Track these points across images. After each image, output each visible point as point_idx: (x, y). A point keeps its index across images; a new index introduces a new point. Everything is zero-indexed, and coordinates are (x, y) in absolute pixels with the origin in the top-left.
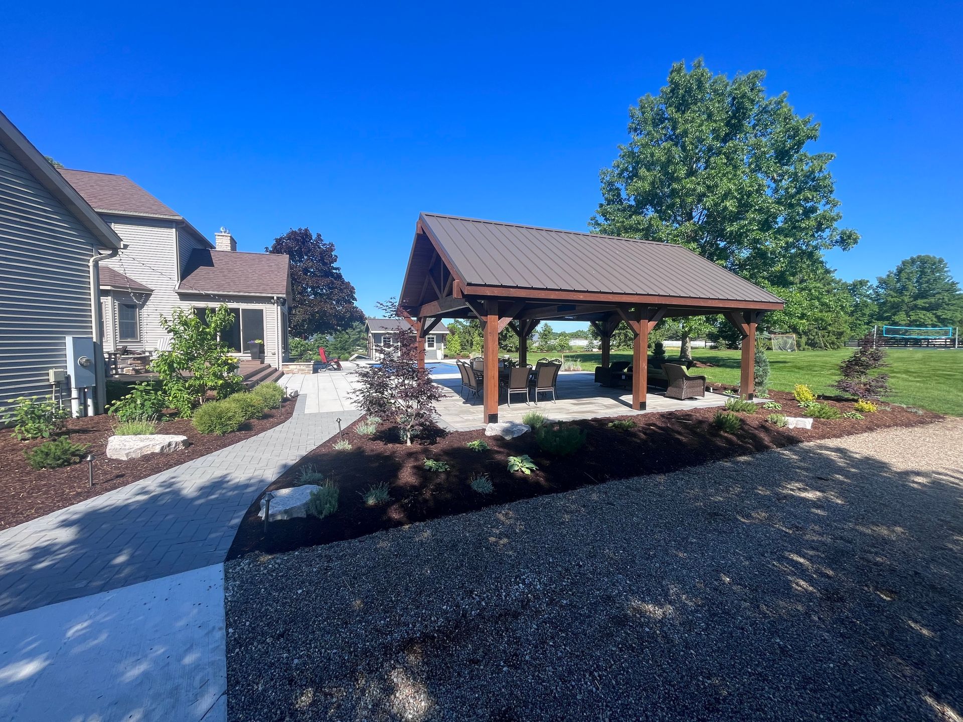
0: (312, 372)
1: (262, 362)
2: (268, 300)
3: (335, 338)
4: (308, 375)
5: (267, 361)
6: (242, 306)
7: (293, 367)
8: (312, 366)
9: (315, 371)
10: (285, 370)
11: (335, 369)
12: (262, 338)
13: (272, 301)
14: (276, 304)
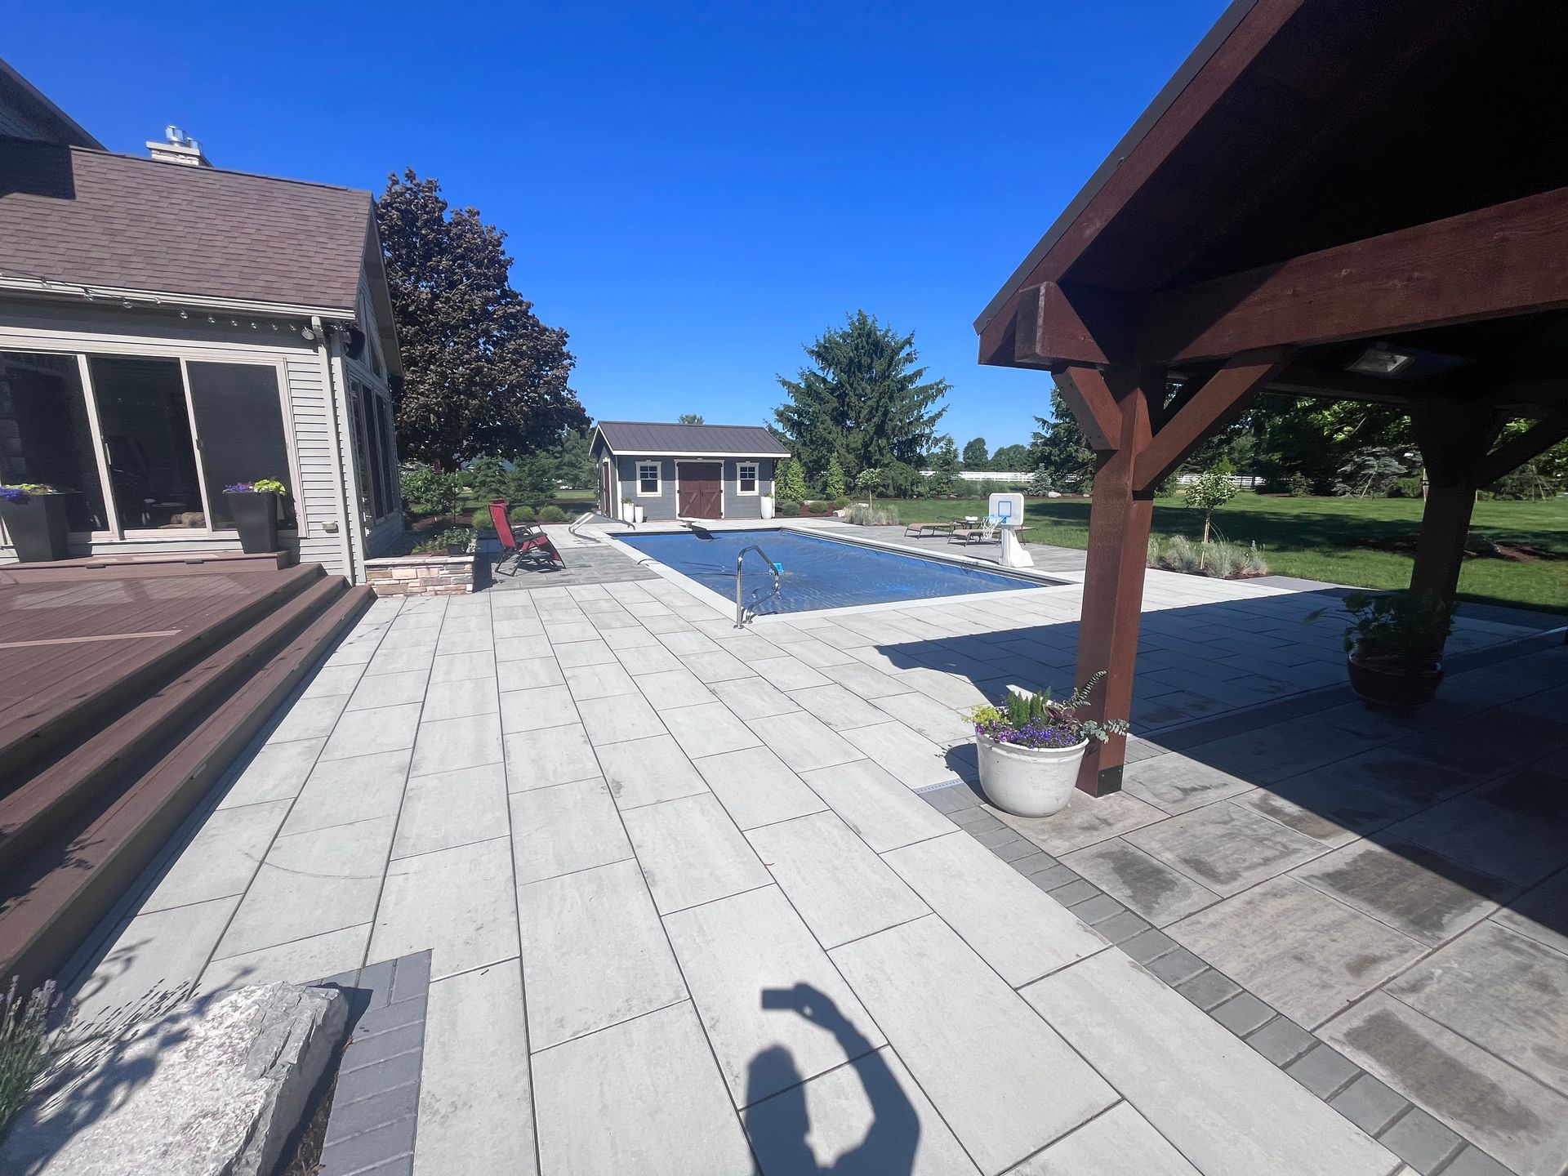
0: (470, 587)
1: (290, 559)
2: (288, 331)
3: (519, 465)
4: (459, 600)
5: (309, 556)
6: (186, 351)
7: (404, 570)
8: (468, 566)
9: (482, 580)
10: (379, 583)
11: (539, 567)
12: (281, 471)
13: (308, 335)
14: (322, 350)
